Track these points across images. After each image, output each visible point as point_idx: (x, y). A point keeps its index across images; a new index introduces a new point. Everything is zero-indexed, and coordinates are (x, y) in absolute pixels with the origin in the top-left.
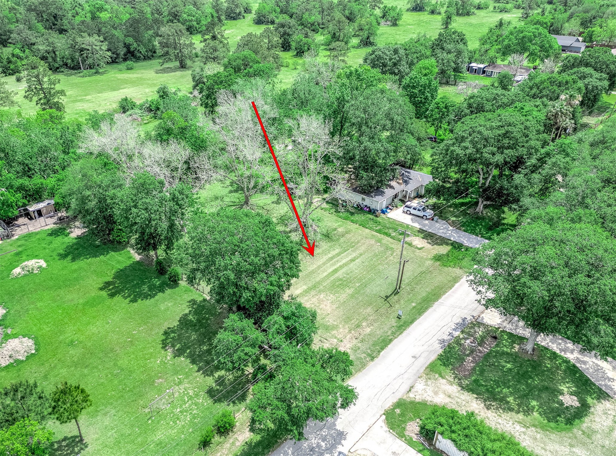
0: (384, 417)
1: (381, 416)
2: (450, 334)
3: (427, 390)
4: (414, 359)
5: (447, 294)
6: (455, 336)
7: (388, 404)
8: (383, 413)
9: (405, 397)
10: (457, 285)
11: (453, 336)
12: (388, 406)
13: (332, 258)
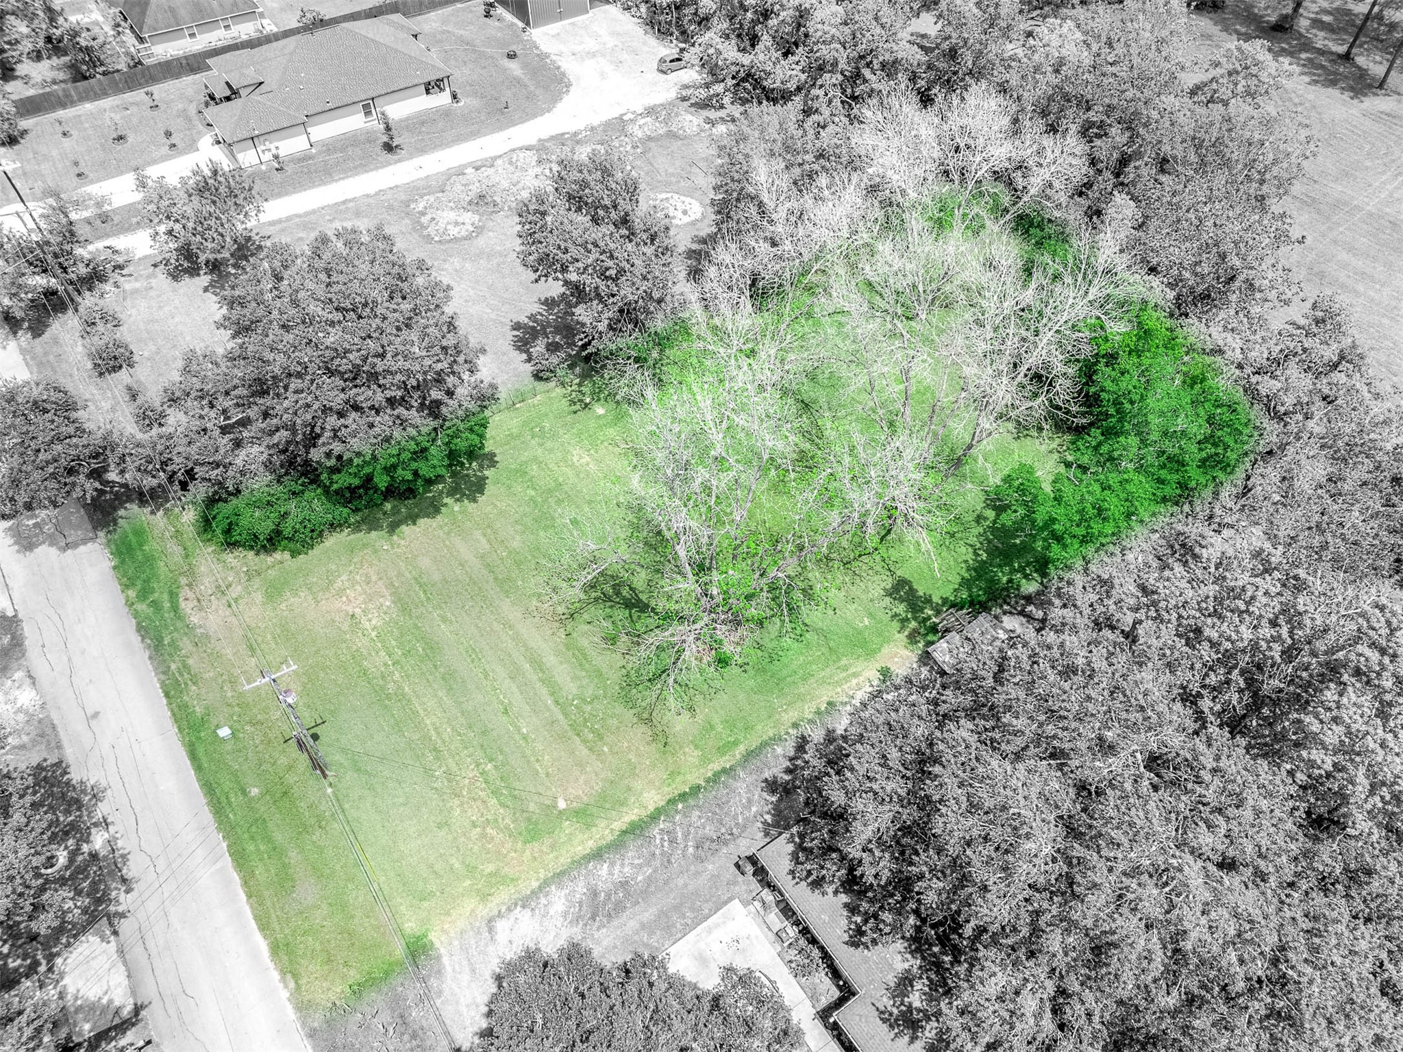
0: (10, 613)
1: (15, 610)
2: (105, 823)
3: (9, 707)
4: (90, 712)
5: (243, 897)
6: (93, 831)
7: (28, 630)
8: (20, 616)
9: (22, 662)
10: (263, 946)
11: (96, 825)
12: (26, 629)
13: (537, 664)
